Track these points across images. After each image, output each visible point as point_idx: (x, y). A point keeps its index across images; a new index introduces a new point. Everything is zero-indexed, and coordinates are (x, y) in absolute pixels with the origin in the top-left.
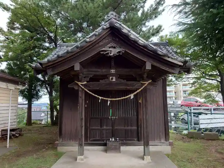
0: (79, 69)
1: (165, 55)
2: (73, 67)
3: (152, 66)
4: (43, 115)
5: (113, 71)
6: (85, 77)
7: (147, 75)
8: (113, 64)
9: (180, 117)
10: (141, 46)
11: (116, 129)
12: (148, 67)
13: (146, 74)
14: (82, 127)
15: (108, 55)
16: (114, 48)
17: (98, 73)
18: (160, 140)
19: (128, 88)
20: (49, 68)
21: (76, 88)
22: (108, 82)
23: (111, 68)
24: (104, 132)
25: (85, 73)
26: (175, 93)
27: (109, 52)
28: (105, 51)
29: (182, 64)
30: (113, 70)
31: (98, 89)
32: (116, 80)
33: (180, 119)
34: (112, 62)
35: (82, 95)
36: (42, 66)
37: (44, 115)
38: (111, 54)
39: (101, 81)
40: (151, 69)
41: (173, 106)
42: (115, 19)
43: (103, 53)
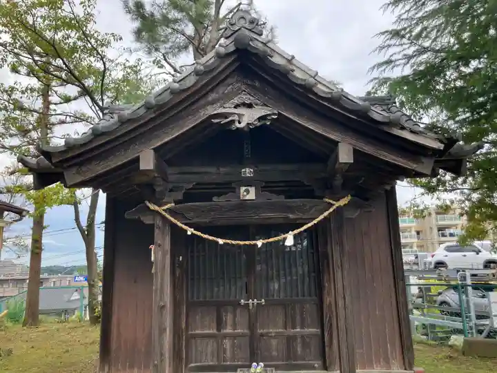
0: (151, 167)
1: (391, 124)
2: (137, 160)
3: (357, 153)
4: (76, 296)
5: (248, 172)
6: (171, 191)
7: (342, 181)
8: (247, 151)
9: (435, 298)
10: (323, 98)
11: (262, 335)
12: (345, 155)
13: (339, 177)
14: (162, 331)
15: (233, 127)
16: (250, 106)
17: (206, 179)
18: (388, 364)
19: (291, 216)
20: (70, 167)
21: (147, 220)
22: (234, 201)
23: (242, 163)
24: (227, 343)
25: (171, 178)
26: (418, 233)
27: (236, 118)
28: (225, 116)
29: (441, 146)
30: (247, 170)
31: (207, 220)
32: (256, 196)
33: (435, 302)
34: (245, 146)
35: (164, 239)
36: (50, 160)
37: (78, 297)
38: (240, 123)
39: (215, 199)
40: (352, 162)
41: (415, 267)
42: (250, 30)
43: (218, 121)
